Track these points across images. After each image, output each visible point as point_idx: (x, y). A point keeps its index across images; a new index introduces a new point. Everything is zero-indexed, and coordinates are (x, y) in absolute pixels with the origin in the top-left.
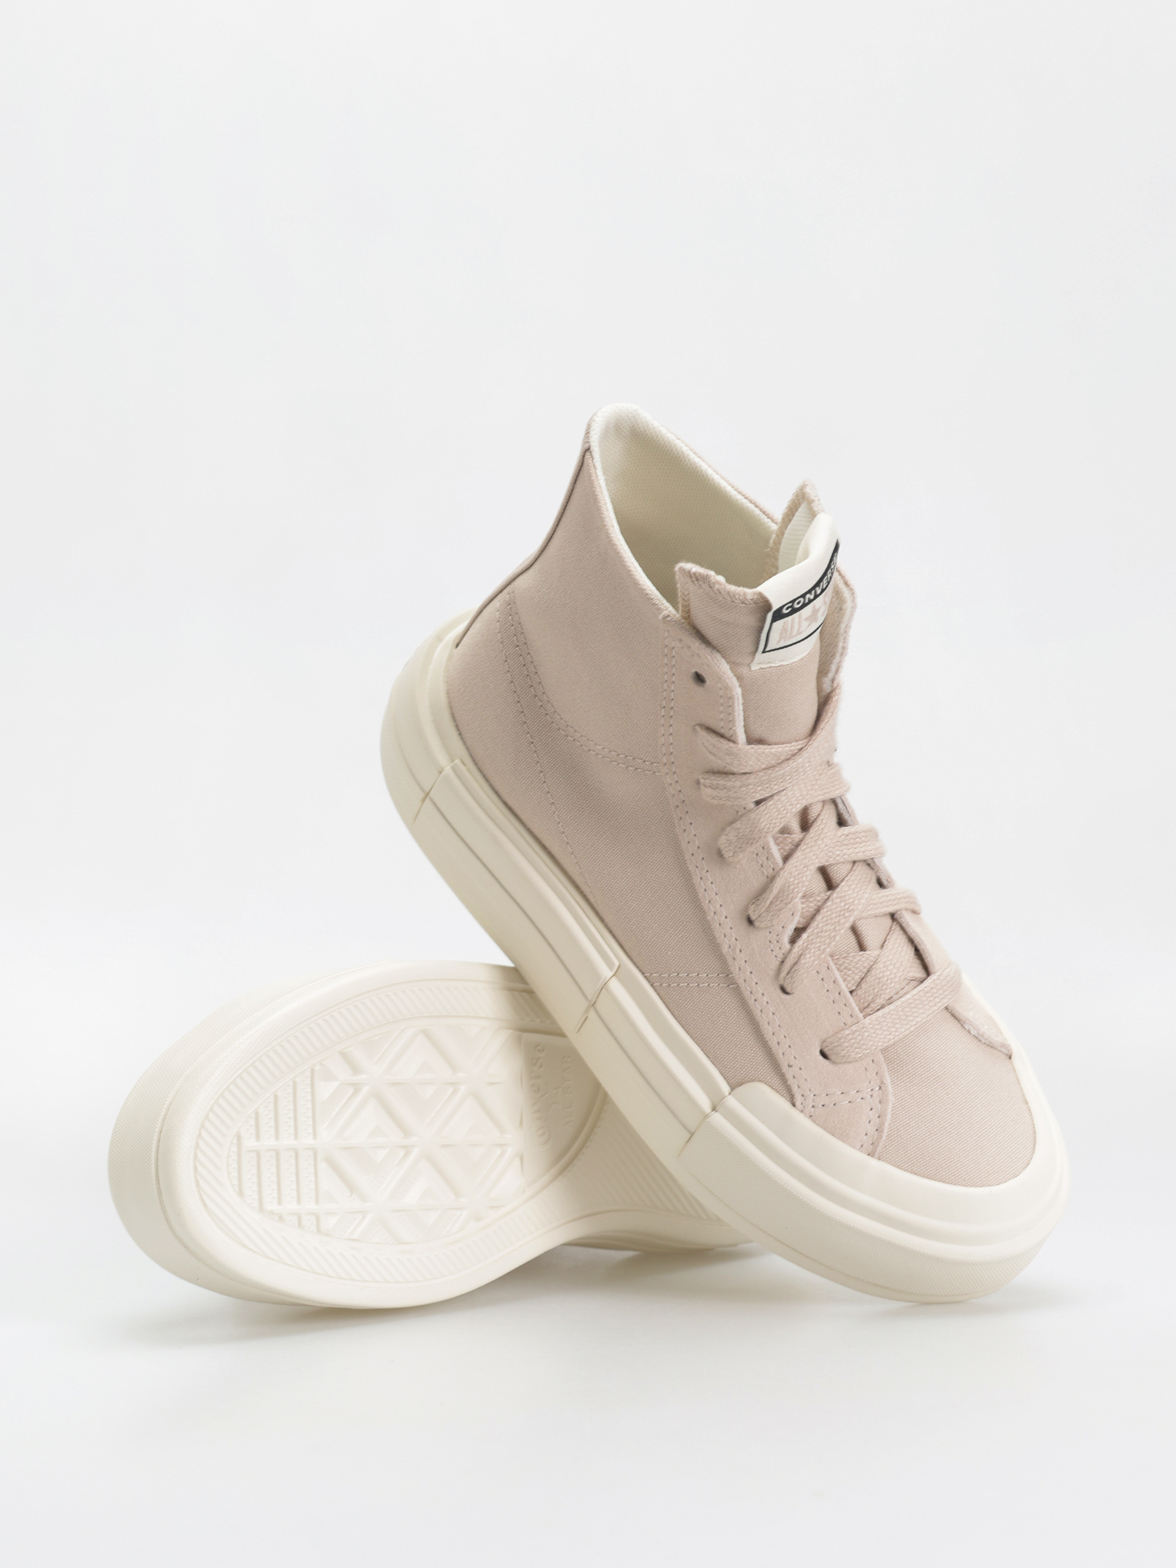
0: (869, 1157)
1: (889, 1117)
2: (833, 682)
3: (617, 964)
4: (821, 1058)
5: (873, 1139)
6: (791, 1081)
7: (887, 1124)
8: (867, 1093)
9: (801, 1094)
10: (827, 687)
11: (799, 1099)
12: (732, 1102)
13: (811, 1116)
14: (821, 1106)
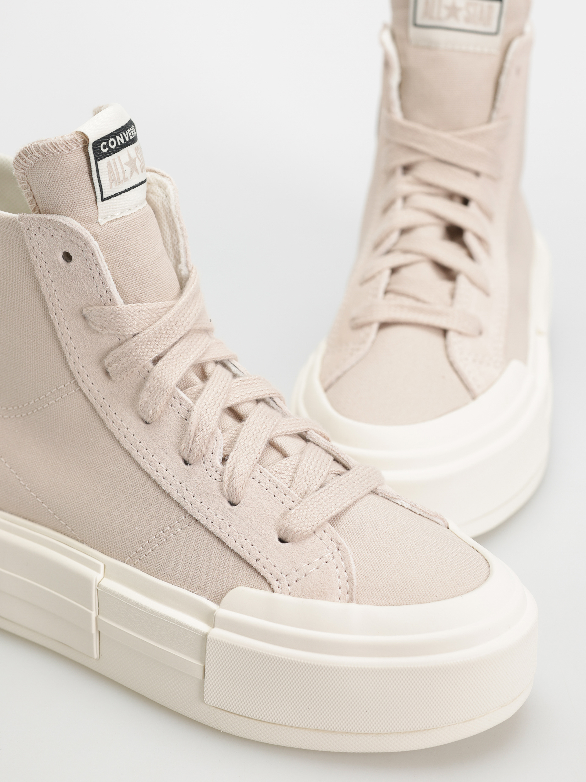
0: (350, 604)
1: (354, 567)
2: (187, 267)
3: (102, 565)
4: (281, 544)
5: (347, 589)
6: (263, 572)
7: (354, 573)
8: (329, 556)
9: (275, 580)
10: (184, 272)
11: (275, 584)
12: (221, 611)
13: (289, 594)
14: (294, 582)
